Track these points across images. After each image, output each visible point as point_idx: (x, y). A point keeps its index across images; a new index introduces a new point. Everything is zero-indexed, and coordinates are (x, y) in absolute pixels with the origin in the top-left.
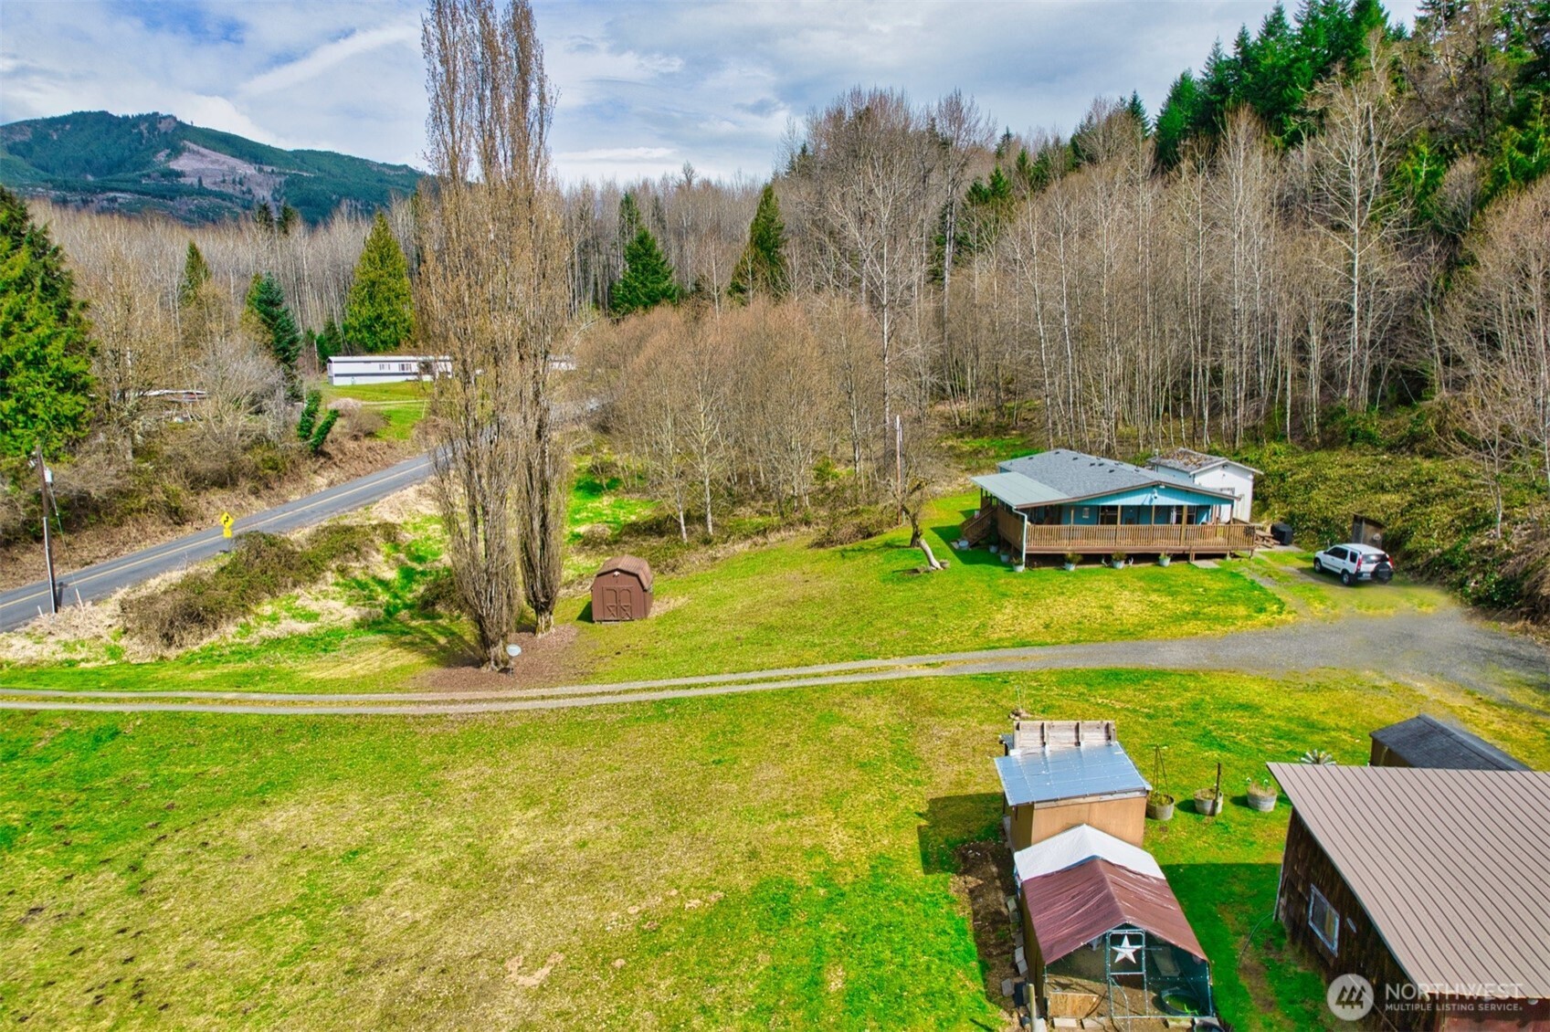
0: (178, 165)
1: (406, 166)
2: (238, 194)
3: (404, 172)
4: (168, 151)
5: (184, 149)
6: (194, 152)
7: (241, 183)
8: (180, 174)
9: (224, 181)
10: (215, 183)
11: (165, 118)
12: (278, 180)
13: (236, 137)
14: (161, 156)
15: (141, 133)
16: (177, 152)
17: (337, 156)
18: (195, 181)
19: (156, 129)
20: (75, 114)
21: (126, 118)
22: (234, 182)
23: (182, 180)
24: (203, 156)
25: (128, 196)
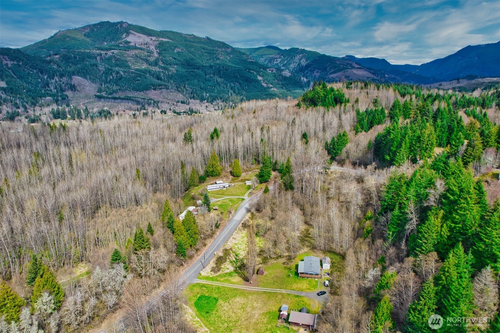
0: (129, 39)
1: (193, 35)
2: (145, 48)
3: (192, 37)
4: (126, 34)
5: (130, 33)
6: (133, 34)
7: (146, 44)
8: (130, 42)
9: (142, 44)
10: (139, 45)
11: (125, 23)
12: (156, 43)
13: (144, 28)
14: (124, 36)
15: (118, 28)
16: (128, 34)
17: (173, 32)
18: (134, 44)
19: (122, 26)
20: (100, 22)
21: (114, 23)
22: (144, 44)
23: (130, 44)
24: (135, 35)
25: (116, 51)
